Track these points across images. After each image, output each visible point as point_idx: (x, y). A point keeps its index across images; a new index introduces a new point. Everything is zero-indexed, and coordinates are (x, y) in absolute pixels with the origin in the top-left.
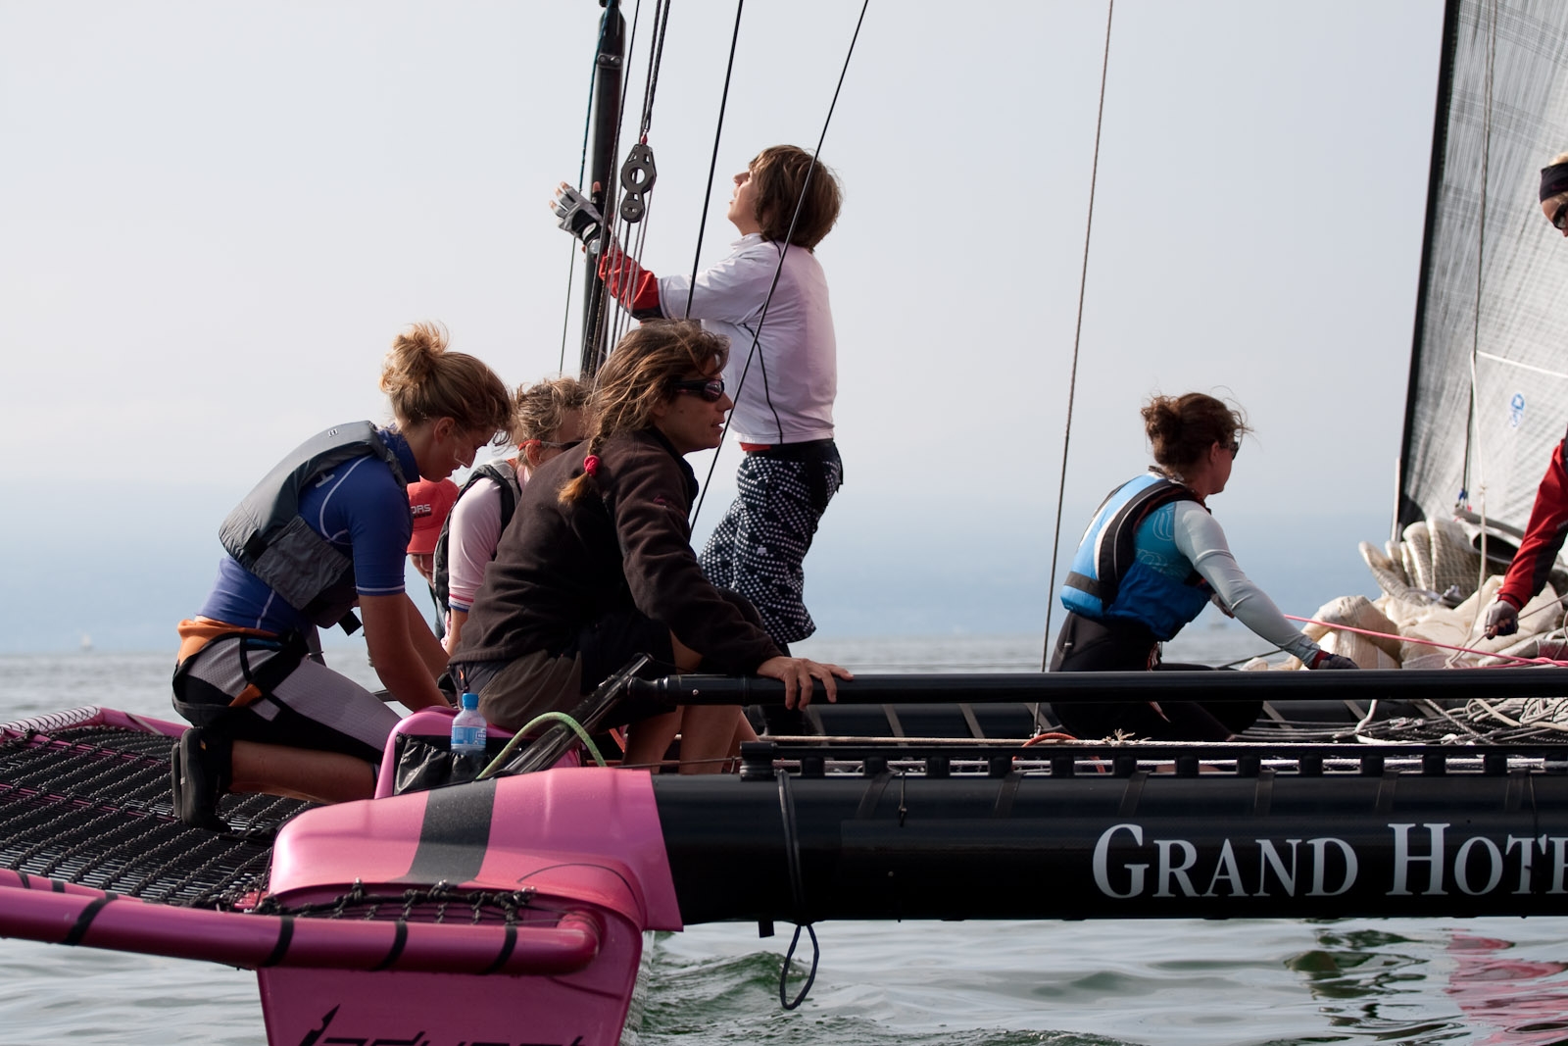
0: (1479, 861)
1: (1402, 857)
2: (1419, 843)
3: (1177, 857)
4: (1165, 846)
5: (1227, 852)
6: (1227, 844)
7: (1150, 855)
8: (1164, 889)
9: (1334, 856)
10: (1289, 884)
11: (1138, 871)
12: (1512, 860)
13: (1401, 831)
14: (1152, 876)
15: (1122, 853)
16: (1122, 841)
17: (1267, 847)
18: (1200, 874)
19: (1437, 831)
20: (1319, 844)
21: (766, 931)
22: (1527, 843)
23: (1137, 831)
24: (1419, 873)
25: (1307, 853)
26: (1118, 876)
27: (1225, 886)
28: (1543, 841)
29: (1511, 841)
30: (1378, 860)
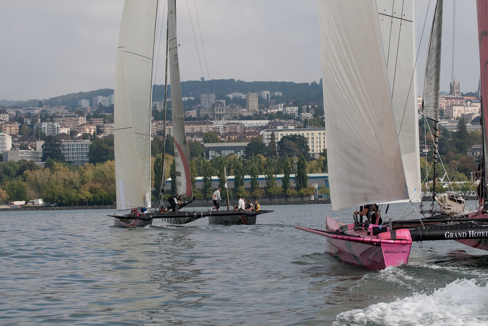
0: (476, 234)
1: (470, 234)
2: (471, 233)
3: (452, 234)
4: (451, 234)
5: (456, 234)
6: (456, 233)
7: (450, 234)
8: (451, 237)
9: (465, 234)
10: (461, 236)
11: (449, 236)
12: (479, 234)
13: (470, 232)
14: (450, 236)
15: (447, 234)
16: (447, 233)
17: (459, 233)
18: (454, 236)
19: (473, 232)
20: (463, 233)
21: (417, 242)
22: (480, 232)
23: (448, 232)
24: (471, 235)
25: (462, 234)
26: (447, 236)
27: (456, 237)
28: (481, 232)
29: (479, 232)
30: (468, 234)
